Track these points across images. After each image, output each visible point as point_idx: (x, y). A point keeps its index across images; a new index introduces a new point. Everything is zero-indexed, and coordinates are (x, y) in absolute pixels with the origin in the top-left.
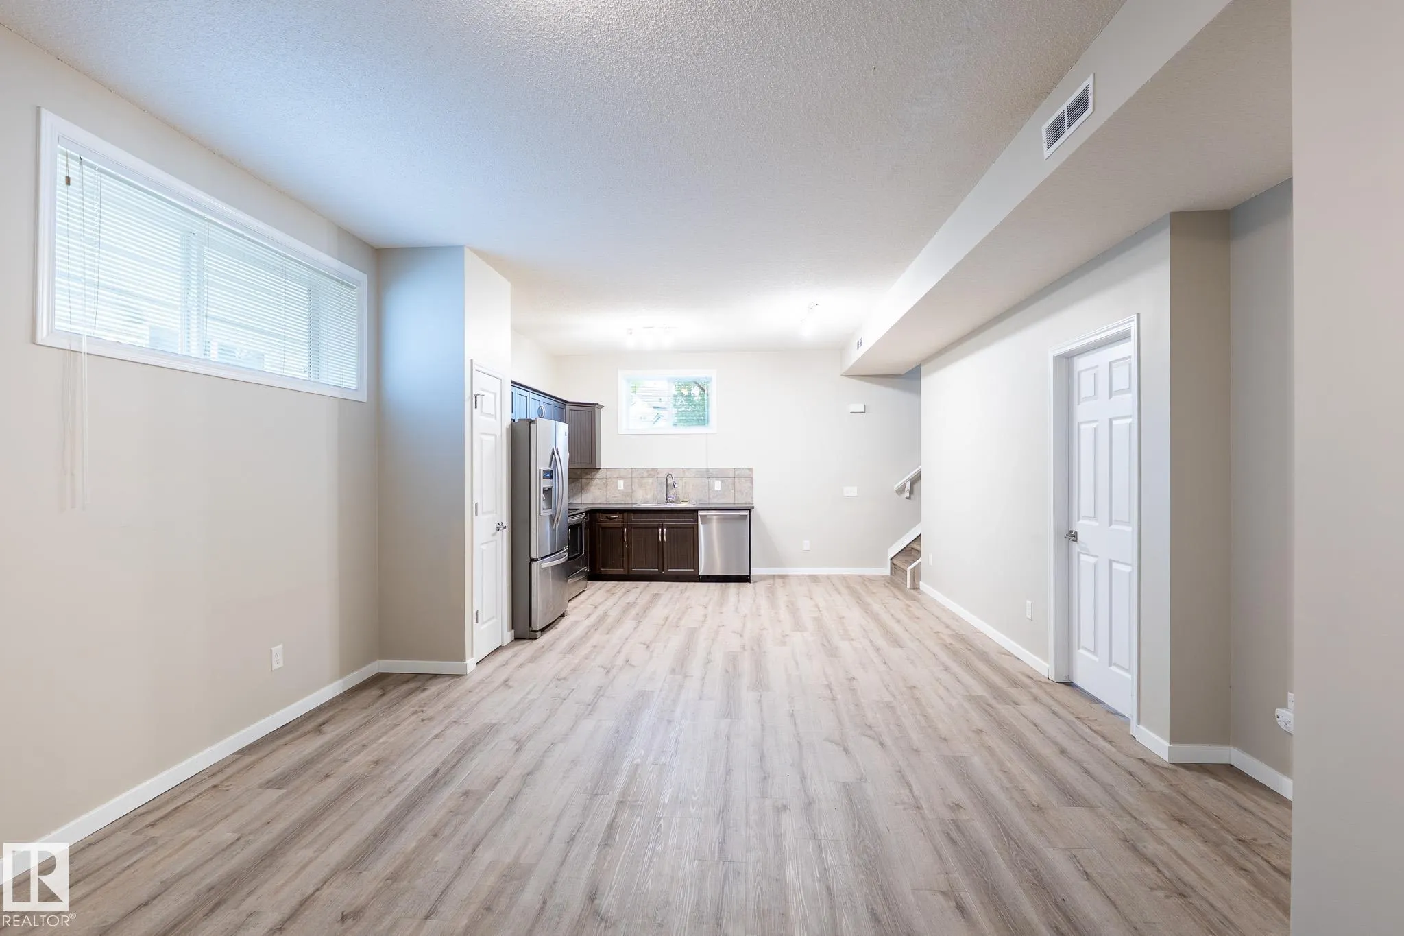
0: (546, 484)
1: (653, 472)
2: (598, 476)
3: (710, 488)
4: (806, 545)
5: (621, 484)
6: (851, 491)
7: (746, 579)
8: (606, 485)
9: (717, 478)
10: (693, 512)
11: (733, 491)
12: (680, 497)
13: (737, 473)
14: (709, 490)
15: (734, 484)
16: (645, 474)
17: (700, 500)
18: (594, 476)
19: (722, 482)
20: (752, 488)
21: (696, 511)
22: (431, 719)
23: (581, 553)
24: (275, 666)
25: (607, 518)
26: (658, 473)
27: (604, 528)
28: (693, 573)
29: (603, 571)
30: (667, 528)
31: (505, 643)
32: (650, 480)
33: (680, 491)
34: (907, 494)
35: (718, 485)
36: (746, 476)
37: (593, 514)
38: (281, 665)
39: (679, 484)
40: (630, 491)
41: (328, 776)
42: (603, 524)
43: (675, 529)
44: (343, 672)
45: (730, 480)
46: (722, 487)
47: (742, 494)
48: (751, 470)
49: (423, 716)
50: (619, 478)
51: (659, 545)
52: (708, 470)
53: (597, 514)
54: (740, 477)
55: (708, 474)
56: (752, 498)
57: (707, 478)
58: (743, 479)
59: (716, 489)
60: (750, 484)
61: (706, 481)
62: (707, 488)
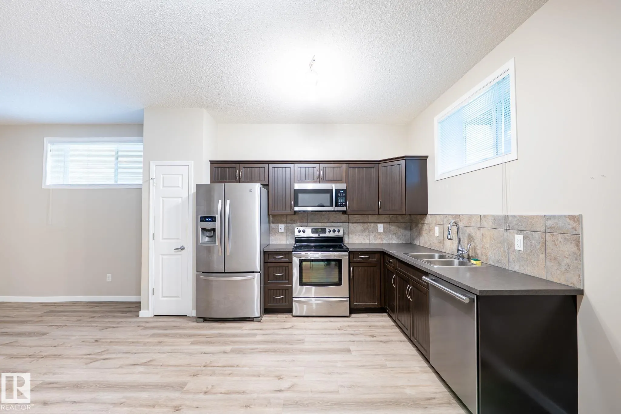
3: (510, 245)
5: (437, 230)
8: (430, 230)
9: (519, 231)
11: (543, 256)
12: (479, 252)
13: (549, 223)
14: (509, 248)
15: (544, 244)
16: (451, 222)
17: (498, 262)
18: (424, 221)
19: (525, 237)
20: (578, 256)
26: (460, 221)
33: (479, 246)
35: (519, 241)
36: (566, 231)
39: (477, 235)
45: (536, 235)
46: (525, 246)
47: (559, 264)
48: (576, 219)
50: (436, 224)
52: (506, 217)
54: (554, 231)
55: (508, 224)
56: (581, 277)
57: (507, 230)
58: (560, 237)
59: (517, 248)
60: (575, 249)
61: (506, 234)
62: (506, 245)
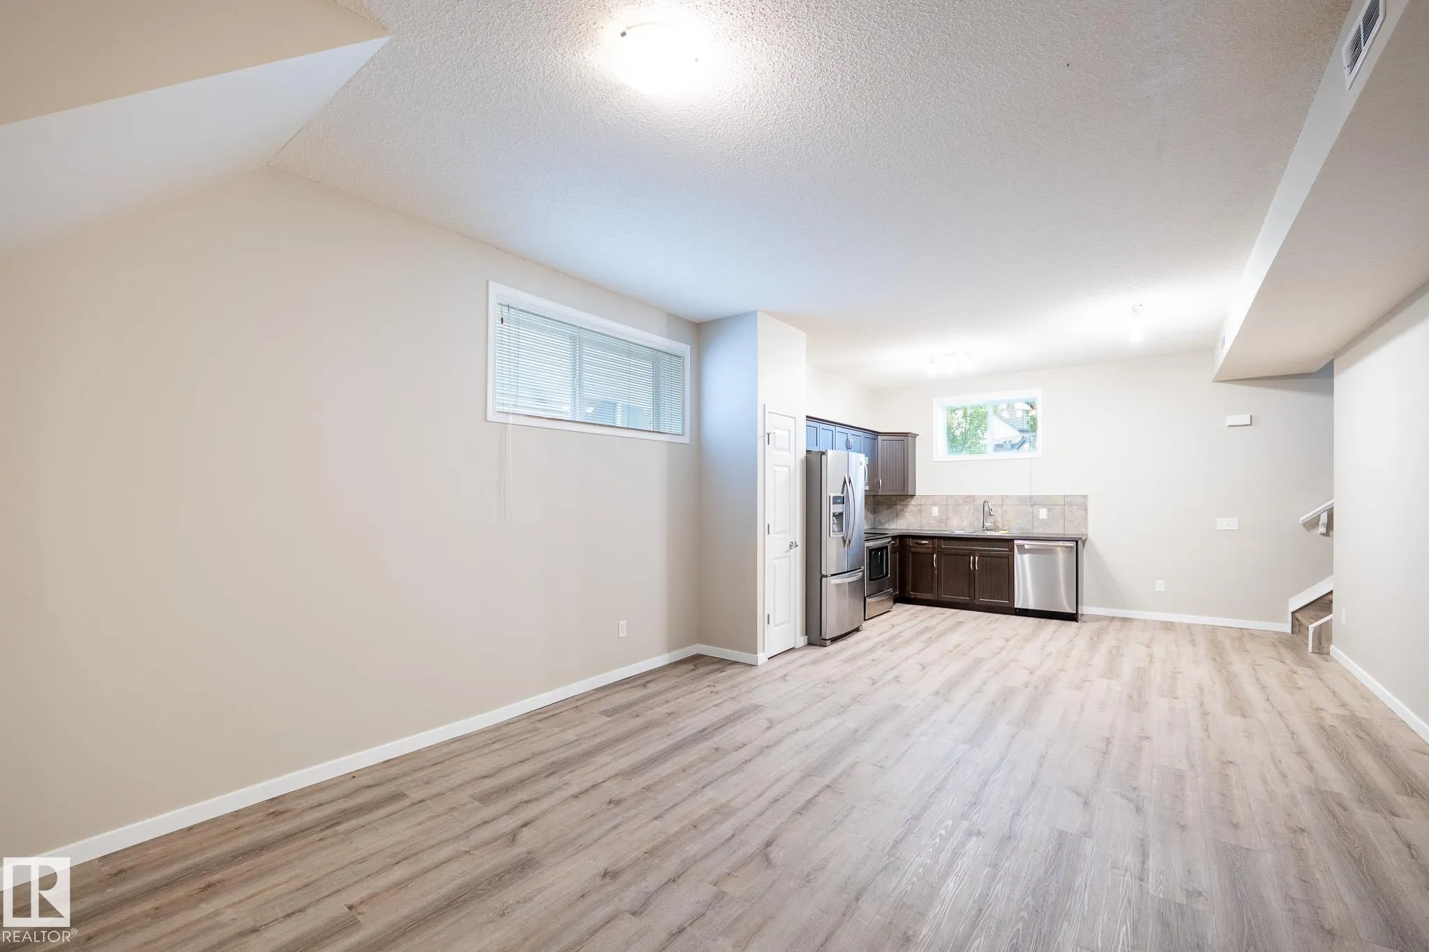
0: (838, 508)
1: (971, 499)
2: (913, 502)
3: (1034, 516)
4: (1160, 585)
5: (935, 511)
6: (1228, 523)
7: (1072, 617)
8: (920, 511)
9: (1043, 506)
10: (1009, 542)
11: (1063, 520)
12: (1000, 525)
13: (1067, 500)
14: (1031, 518)
15: (1063, 512)
16: (961, 501)
17: (1022, 529)
18: (909, 502)
19: (1049, 510)
20: (1085, 518)
21: (1013, 540)
22: (717, 693)
23: (887, 574)
24: (621, 635)
25: (917, 543)
26: (975, 501)
27: (912, 553)
28: (1007, 605)
29: (913, 594)
30: (979, 557)
31: (797, 647)
32: (966, 508)
33: (999, 519)
34: (1322, 529)
35: (1043, 513)
36: (1082, 504)
37: (902, 539)
38: (625, 634)
39: (997, 512)
40: (945, 517)
41: (638, 716)
42: (913, 549)
43: (988, 558)
44: (670, 649)
45: (1058, 508)
46: (1048, 515)
47: (1073, 523)
48: (1085, 497)
49: (713, 689)
50: (934, 505)
51: (971, 575)
52: (1031, 497)
53: (907, 539)
54: (1071, 505)
55: (1033, 501)
56: (1086, 528)
57: (1032, 506)
58: (1075, 507)
59: (1041, 517)
60: (1084, 513)
61: (1031, 508)
62: (1030, 516)
